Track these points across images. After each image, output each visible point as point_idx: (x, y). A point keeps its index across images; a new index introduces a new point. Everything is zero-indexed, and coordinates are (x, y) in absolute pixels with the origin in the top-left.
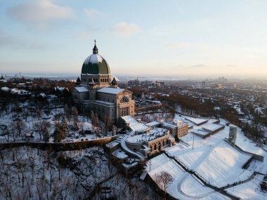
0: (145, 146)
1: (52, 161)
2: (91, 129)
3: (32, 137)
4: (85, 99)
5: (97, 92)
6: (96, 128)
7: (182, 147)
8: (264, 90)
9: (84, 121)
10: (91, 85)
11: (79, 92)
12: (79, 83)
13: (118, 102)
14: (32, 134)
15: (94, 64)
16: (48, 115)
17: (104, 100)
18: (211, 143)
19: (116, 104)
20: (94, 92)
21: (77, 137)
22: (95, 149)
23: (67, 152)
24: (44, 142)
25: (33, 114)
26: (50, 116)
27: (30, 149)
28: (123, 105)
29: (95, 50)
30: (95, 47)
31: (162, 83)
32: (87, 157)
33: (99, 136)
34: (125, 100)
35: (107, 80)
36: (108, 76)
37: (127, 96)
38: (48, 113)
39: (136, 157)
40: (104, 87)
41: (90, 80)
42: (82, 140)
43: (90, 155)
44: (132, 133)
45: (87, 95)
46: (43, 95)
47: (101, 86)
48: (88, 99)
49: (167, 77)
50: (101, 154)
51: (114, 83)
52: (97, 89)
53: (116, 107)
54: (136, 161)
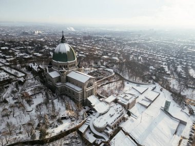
0: (108, 128)
4: (58, 82)
5: (67, 77)
7: (133, 121)
13: (85, 88)
14: (20, 129)
15: (63, 53)
17: (73, 84)
19: (83, 90)
21: (57, 126)
22: (71, 135)
23: (51, 144)
24: (32, 140)
34: (90, 85)
35: (74, 65)
36: (75, 62)
37: (92, 81)
42: (61, 131)
44: (97, 114)
45: (59, 79)
47: (70, 70)
50: (76, 138)
52: (67, 73)
53: (83, 92)
54: (103, 142)
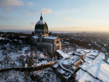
0: (72, 66)
1: (27, 78)
2: (44, 58)
3: (14, 64)
4: (37, 42)
5: (43, 39)
6: (46, 57)
7: (87, 65)
8: (102, 37)
9: (40, 54)
10: (40, 35)
11: (34, 39)
12: (33, 34)
13: (55, 43)
14: (14, 62)
16: (21, 51)
17: (47, 42)
18: (98, 62)
20: (42, 39)
21: (38, 63)
22: (48, 68)
23: (35, 72)
24: (22, 67)
25: (13, 50)
26: (22, 51)
27: (15, 72)
28: (57, 45)
29: (41, 18)
30: (41, 16)
31: (62, 34)
32: (45, 74)
33: (49, 61)
34: (58, 42)
35: (47, 33)
36: (48, 31)
37: (59, 40)
38: (20, 50)
39: (69, 72)
40: (46, 36)
41: (40, 33)
42: (42, 64)
43: (46, 72)
44: (64, 59)
45: (38, 40)
46: (16, 40)
47: (45, 35)
48: (39, 42)
49: (62, 32)
50: (52, 71)
51: (50, 34)
52: (43, 37)
53: (54, 46)
54: (70, 74)
